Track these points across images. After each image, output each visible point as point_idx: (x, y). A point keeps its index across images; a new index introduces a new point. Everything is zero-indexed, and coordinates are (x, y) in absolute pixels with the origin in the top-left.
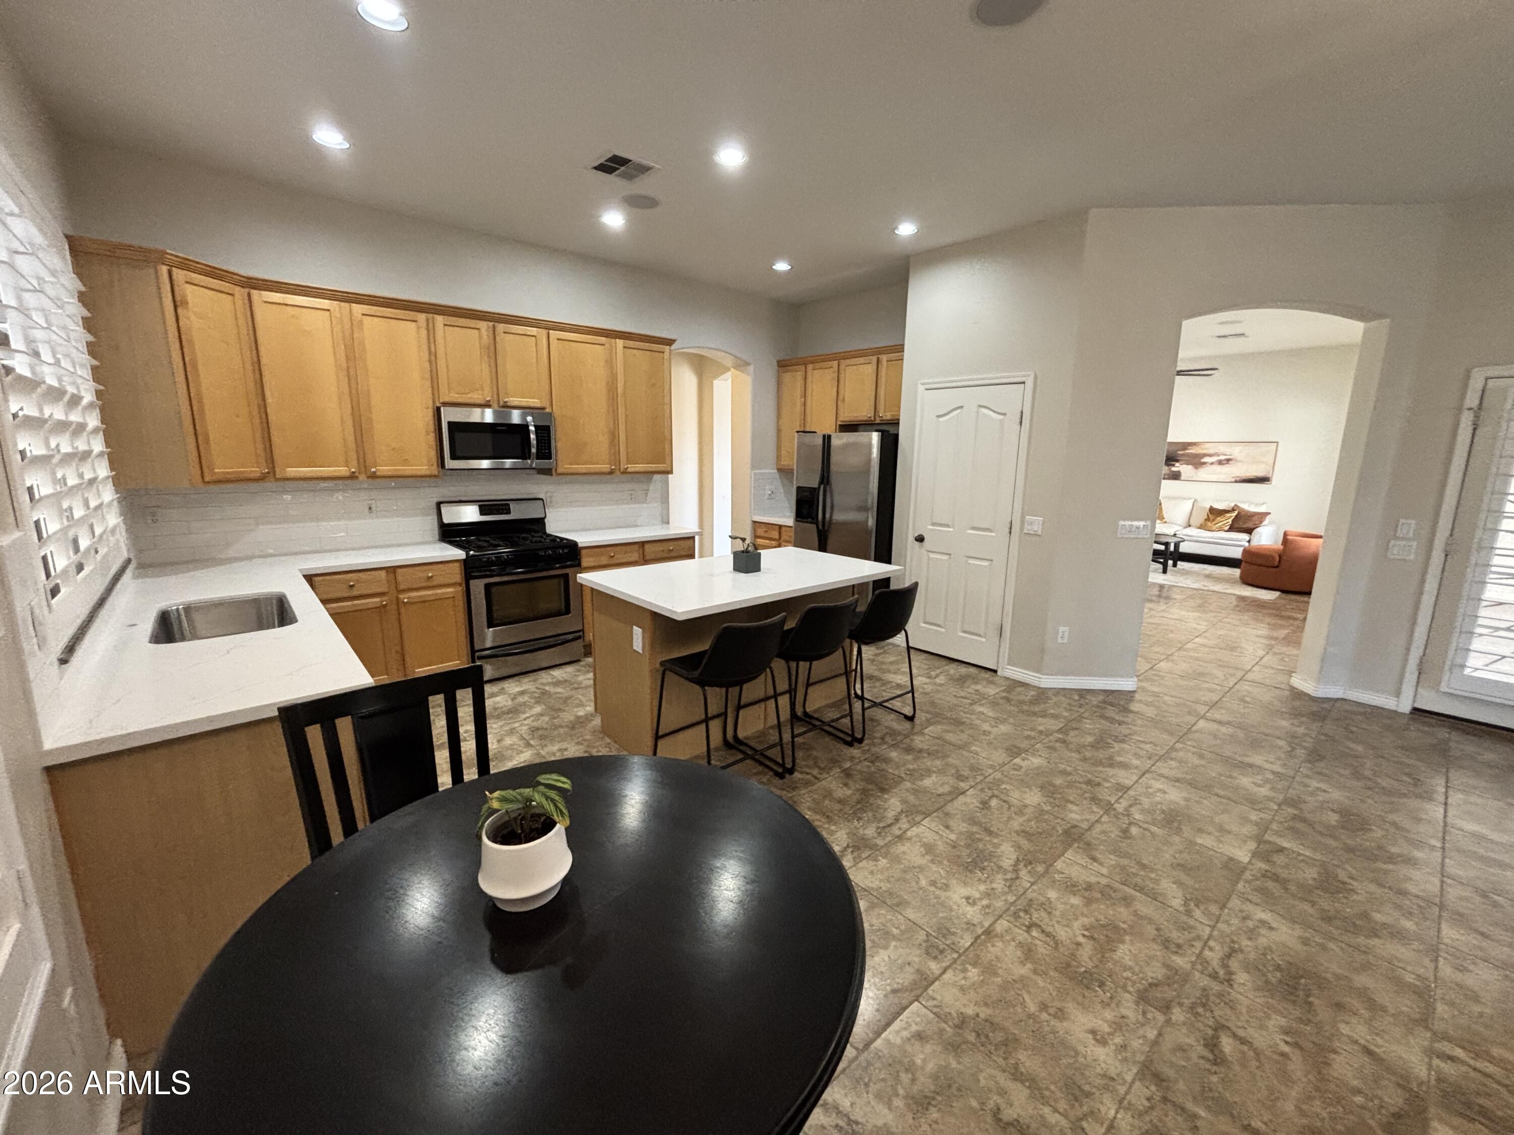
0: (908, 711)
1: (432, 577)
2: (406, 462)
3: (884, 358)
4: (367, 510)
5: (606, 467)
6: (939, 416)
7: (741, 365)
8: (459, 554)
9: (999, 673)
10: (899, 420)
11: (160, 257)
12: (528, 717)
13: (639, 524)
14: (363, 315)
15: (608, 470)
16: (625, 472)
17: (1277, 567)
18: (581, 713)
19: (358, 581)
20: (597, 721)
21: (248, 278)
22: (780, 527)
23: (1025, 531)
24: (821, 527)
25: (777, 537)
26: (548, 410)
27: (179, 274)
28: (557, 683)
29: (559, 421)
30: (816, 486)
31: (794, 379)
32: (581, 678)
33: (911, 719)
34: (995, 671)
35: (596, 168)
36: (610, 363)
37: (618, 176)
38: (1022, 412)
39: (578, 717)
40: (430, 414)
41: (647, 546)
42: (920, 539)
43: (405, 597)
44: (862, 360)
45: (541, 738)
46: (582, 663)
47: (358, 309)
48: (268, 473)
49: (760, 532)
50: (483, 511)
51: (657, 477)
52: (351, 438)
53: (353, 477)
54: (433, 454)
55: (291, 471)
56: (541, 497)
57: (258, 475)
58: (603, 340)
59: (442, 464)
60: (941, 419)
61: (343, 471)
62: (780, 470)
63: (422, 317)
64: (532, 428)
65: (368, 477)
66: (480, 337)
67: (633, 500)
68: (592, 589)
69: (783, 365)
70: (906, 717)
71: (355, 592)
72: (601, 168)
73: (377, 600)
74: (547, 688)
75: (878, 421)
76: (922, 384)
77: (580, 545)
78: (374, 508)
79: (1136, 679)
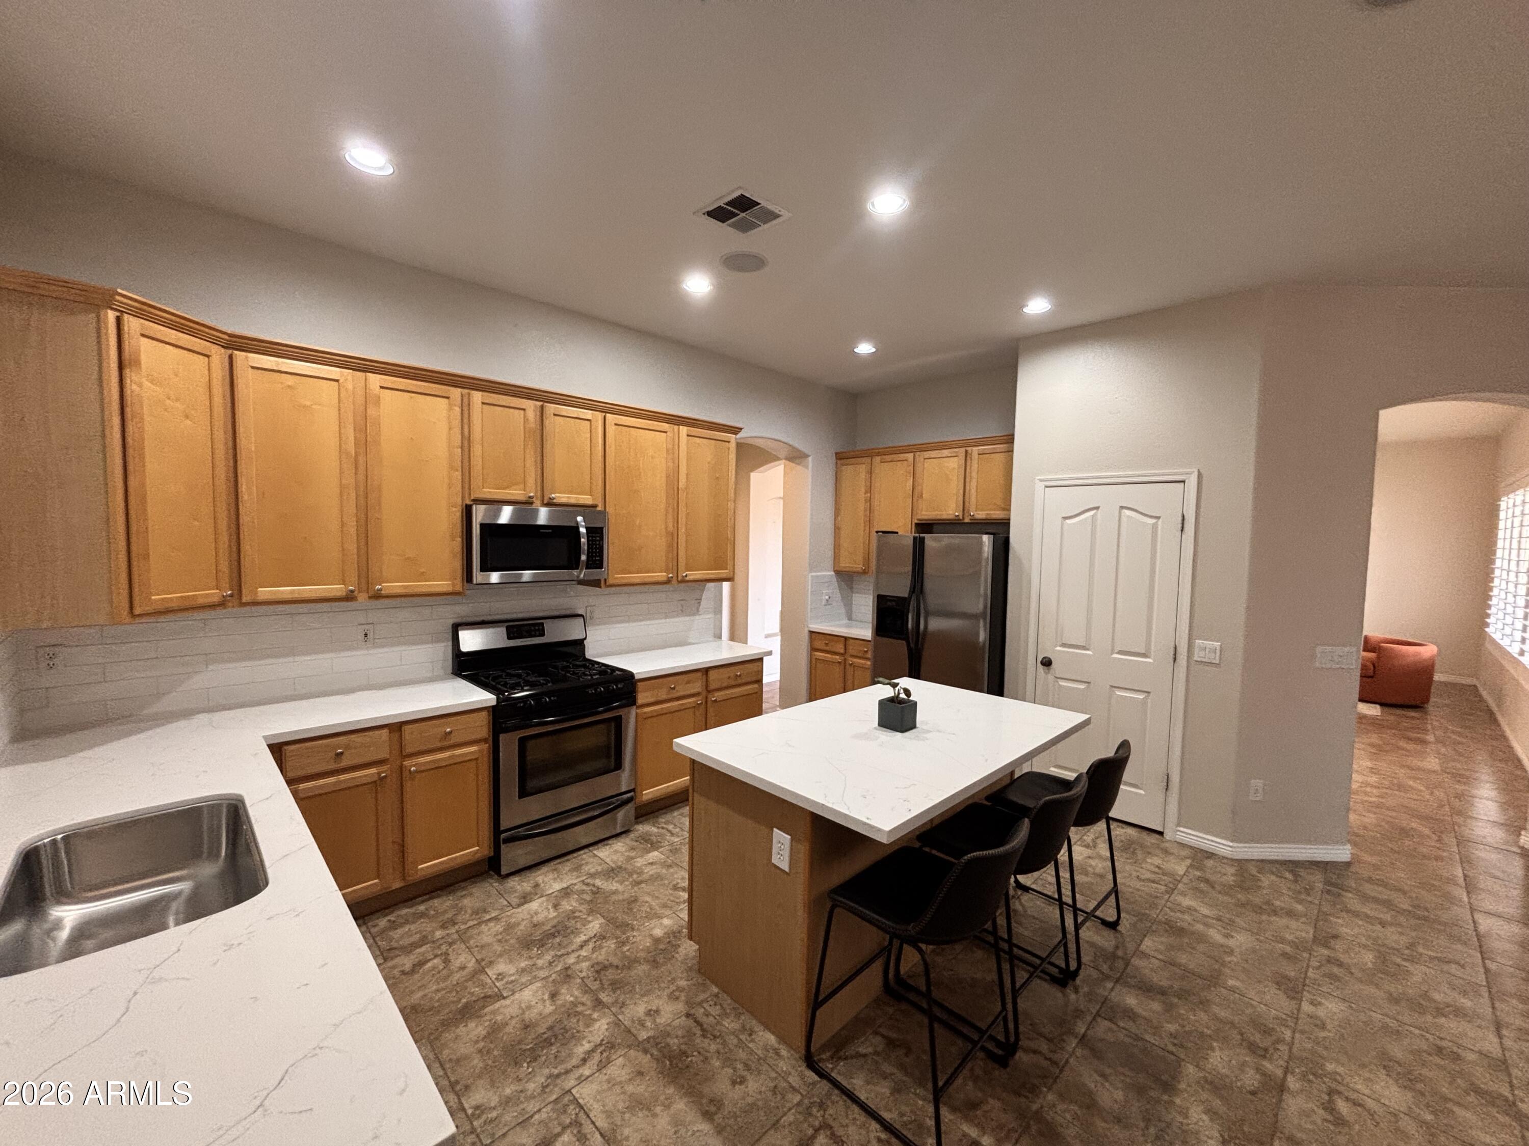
1: (450, 732)
2: (422, 576)
3: (975, 450)
4: (361, 637)
5: (661, 576)
6: (1065, 518)
7: (796, 457)
8: (483, 697)
9: (1168, 835)
10: (1009, 519)
11: (107, 299)
12: (586, 942)
13: (690, 640)
14: (382, 387)
15: (664, 579)
16: (683, 581)
18: (658, 932)
19: (347, 747)
20: (688, 948)
21: (230, 335)
22: (846, 638)
23: (1196, 658)
24: (912, 645)
25: (842, 651)
26: (599, 508)
27: (132, 324)
29: (612, 520)
30: (905, 594)
31: (856, 473)
32: (639, 862)
33: (1113, 926)
34: (1161, 833)
35: (710, 214)
36: (672, 452)
37: (733, 226)
38: (1183, 516)
39: (657, 941)
40: (457, 514)
41: (711, 673)
42: (1047, 663)
43: (412, 765)
44: (946, 452)
45: (616, 985)
46: (632, 835)
47: (375, 380)
49: (819, 644)
50: (512, 633)
51: (710, 585)
52: (352, 547)
53: (349, 597)
54: (458, 564)
55: (265, 592)
56: (580, 612)
57: (216, 599)
58: (666, 426)
59: (469, 577)
60: (1068, 521)
61: (337, 589)
62: (838, 573)
63: (456, 393)
64: (583, 530)
65: (370, 598)
66: (526, 420)
67: (683, 612)
68: (693, 762)
69: (841, 457)
71: (345, 763)
72: (719, 214)
73: (373, 771)
74: (598, 882)
75: (967, 520)
76: (1041, 481)
77: (637, 677)
78: (370, 636)
79: (1348, 847)
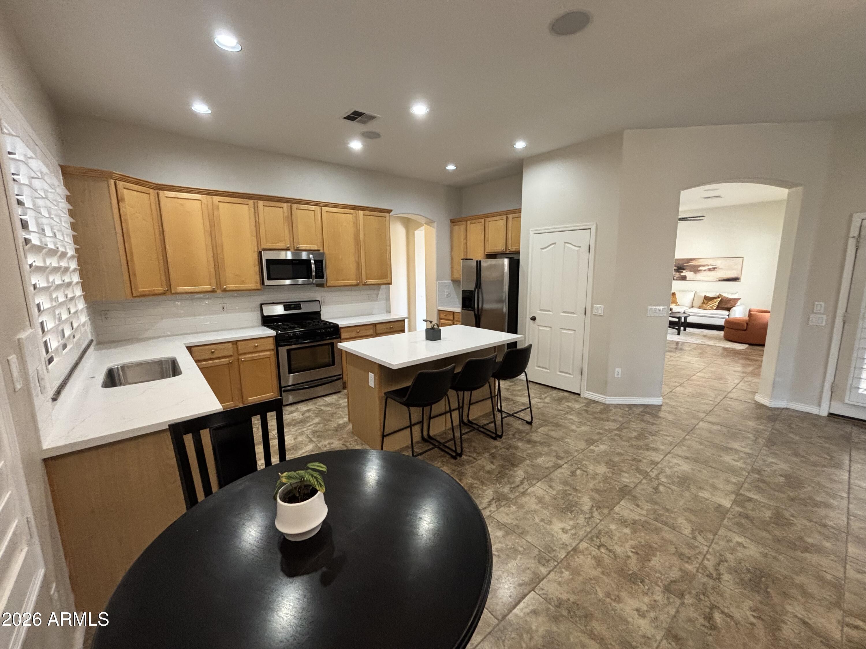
0: (528, 419)
1: (257, 346)
2: (243, 282)
3: (510, 216)
4: (221, 309)
5: (354, 282)
6: (542, 249)
7: (430, 222)
8: (272, 333)
9: (582, 396)
10: (519, 251)
11: (109, 175)
12: (311, 425)
13: (373, 313)
14: (219, 202)
15: (355, 283)
16: (365, 285)
17: (745, 330)
18: (341, 422)
19: (216, 350)
20: (350, 426)
21: (157, 184)
22: (454, 313)
23: (594, 313)
24: (476, 313)
25: (452, 319)
26: (321, 251)
27: (120, 184)
28: (328, 405)
29: (328, 257)
30: (473, 289)
31: (459, 229)
32: (341, 402)
33: (530, 423)
34: (579, 395)
35: (345, 118)
36: (356, 224)
37: (358, 122)
38: (590, 246)
39: (340, 425)
40: (256, 255)
41: (378, 326)
42: (534, 319)
43: (242, 358)
44: (498, 218)
45: (318, 437)
46: (341, 393)
47: (216, 199)
48: (168, 290)
49: (442, 316)
50: (285, 309)
51: (383, 287)
52: (213, 270)
53: (213, 291)
54: (258, 278)
55: (180, 289)
56: (318, 299)
57: (162, 291)
58: (351, 211)
59: (263, 283)
60: (543, 250)
61: (208, 288)
62: (452, 280)
63: (251, 202)
64: (313, 261)
65: (222, 291)
66: (283, 212)
67: (370, 299)
68: (346, 352)
69: (453, 222)
70: (528, 423)
71: (215, 356)
72: (348, 118)
73: (227, 359)
74: (322, 408)
75: (508, 252)
76: (532, 231)
77: (340, 326)
78: (225, 309)
79: (662, 398)
